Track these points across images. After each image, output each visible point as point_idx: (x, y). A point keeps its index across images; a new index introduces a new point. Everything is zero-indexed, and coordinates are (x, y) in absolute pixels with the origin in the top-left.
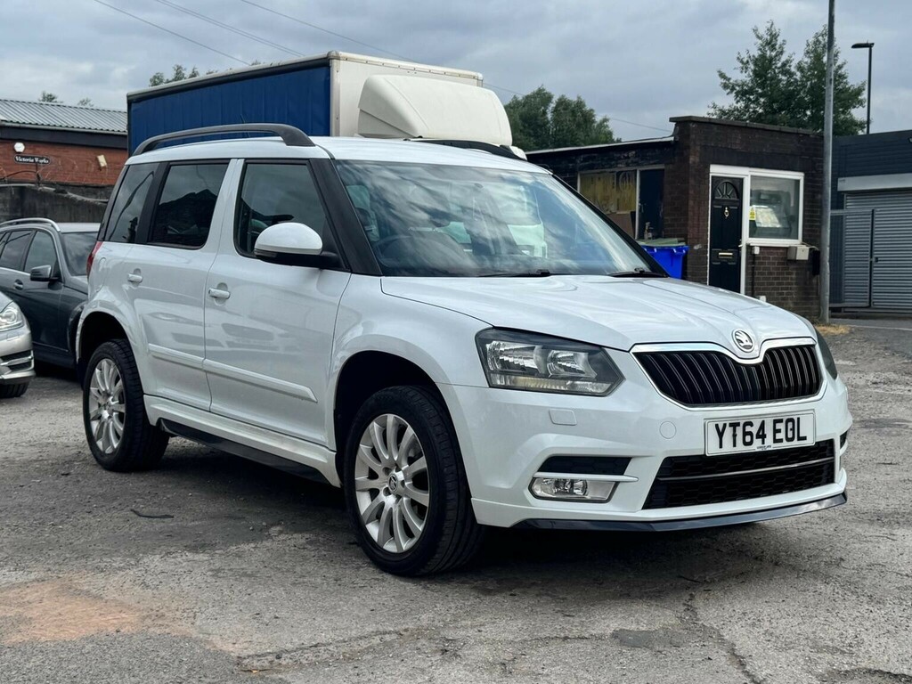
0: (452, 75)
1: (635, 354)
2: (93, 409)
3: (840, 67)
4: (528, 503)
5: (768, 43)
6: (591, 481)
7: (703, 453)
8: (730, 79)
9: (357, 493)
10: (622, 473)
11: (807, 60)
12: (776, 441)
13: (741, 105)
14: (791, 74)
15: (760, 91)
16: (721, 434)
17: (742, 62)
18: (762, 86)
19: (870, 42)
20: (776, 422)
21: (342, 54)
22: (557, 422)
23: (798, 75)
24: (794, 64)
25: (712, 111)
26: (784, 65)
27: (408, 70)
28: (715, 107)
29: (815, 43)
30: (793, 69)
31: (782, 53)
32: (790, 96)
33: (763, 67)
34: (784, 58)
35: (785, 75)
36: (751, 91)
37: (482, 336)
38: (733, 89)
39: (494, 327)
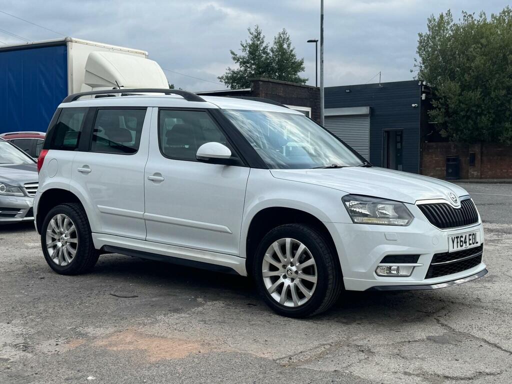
0: (132, 52)
1: (418, 205)
2: (49, 242)
3: (292, 51)
4: (375, 279)
5: (256, 37)
6: (401, 266)
7: (447, 251)
8: (237, 55)
9: (264, 278)
10: (416, 262)
11: (276, 47)
12: (470, 244)
13: (242, 69)
14: (268, 54)
15: (252, 62)
16: (453, 242)
17: (243, 46)
18: (254, 59)
19: (316, 40)
20: (470, 235)
21: (74, 39)
22: (389, 239)
23: (271, 54)
24: (269, 48)
25: (228, 72)
26: (264, 49)
27: (109, 49)
28: (230, 70)
29: (279, 38)
30: (269, 51)
31: (263, 42)
32: (268, 65)
33: (254, 49)
34: (264, 45)
35: (264, 54)
36: (248, 62)
37: (344, 198)
38: (238, 60)
39: (350, 194)
